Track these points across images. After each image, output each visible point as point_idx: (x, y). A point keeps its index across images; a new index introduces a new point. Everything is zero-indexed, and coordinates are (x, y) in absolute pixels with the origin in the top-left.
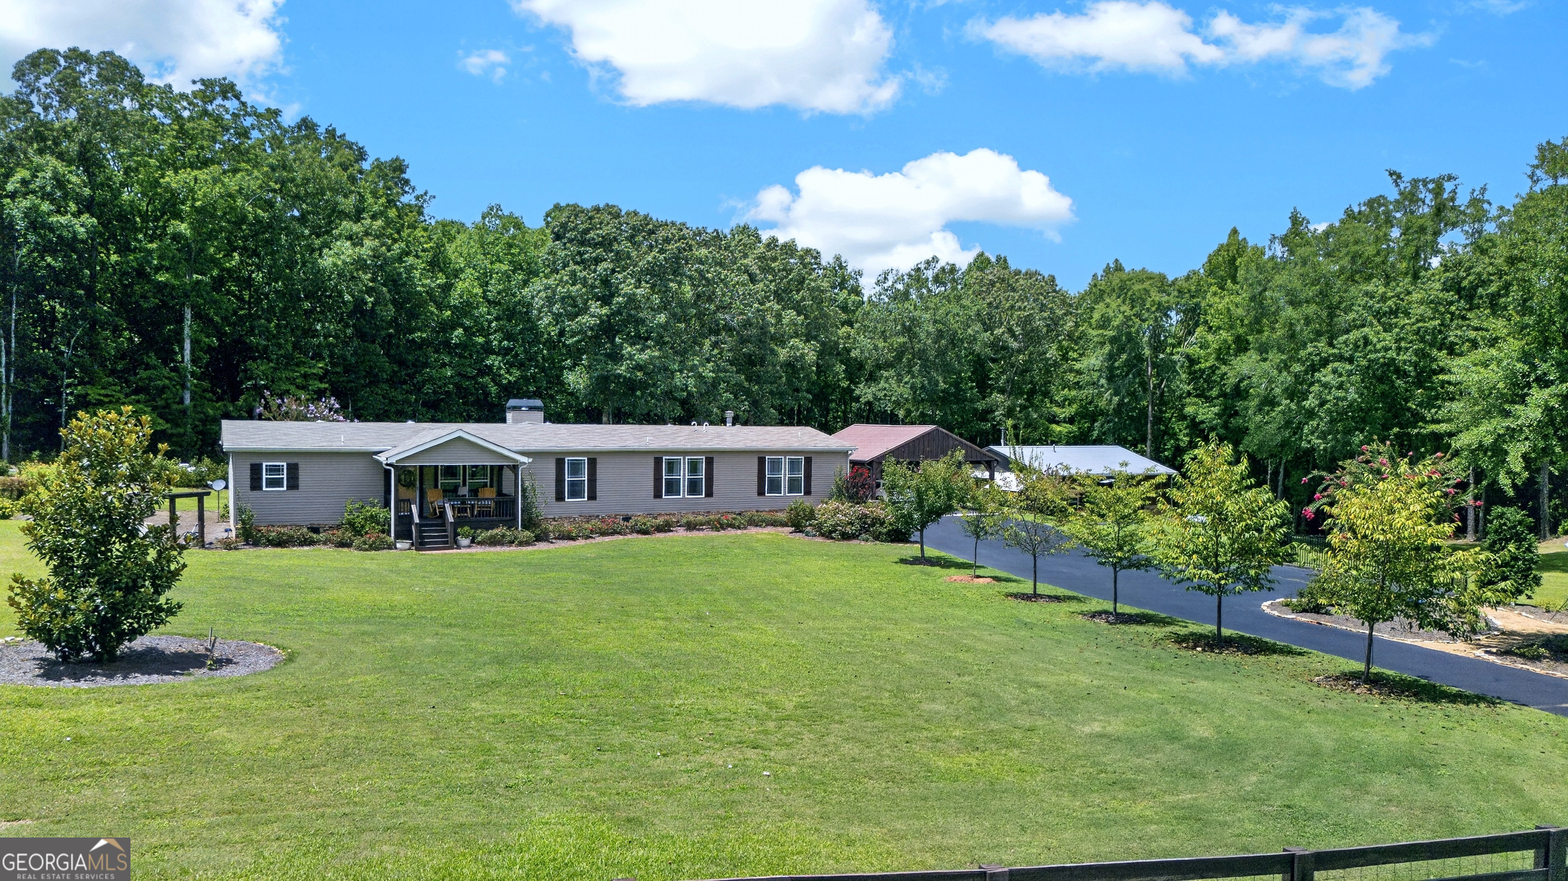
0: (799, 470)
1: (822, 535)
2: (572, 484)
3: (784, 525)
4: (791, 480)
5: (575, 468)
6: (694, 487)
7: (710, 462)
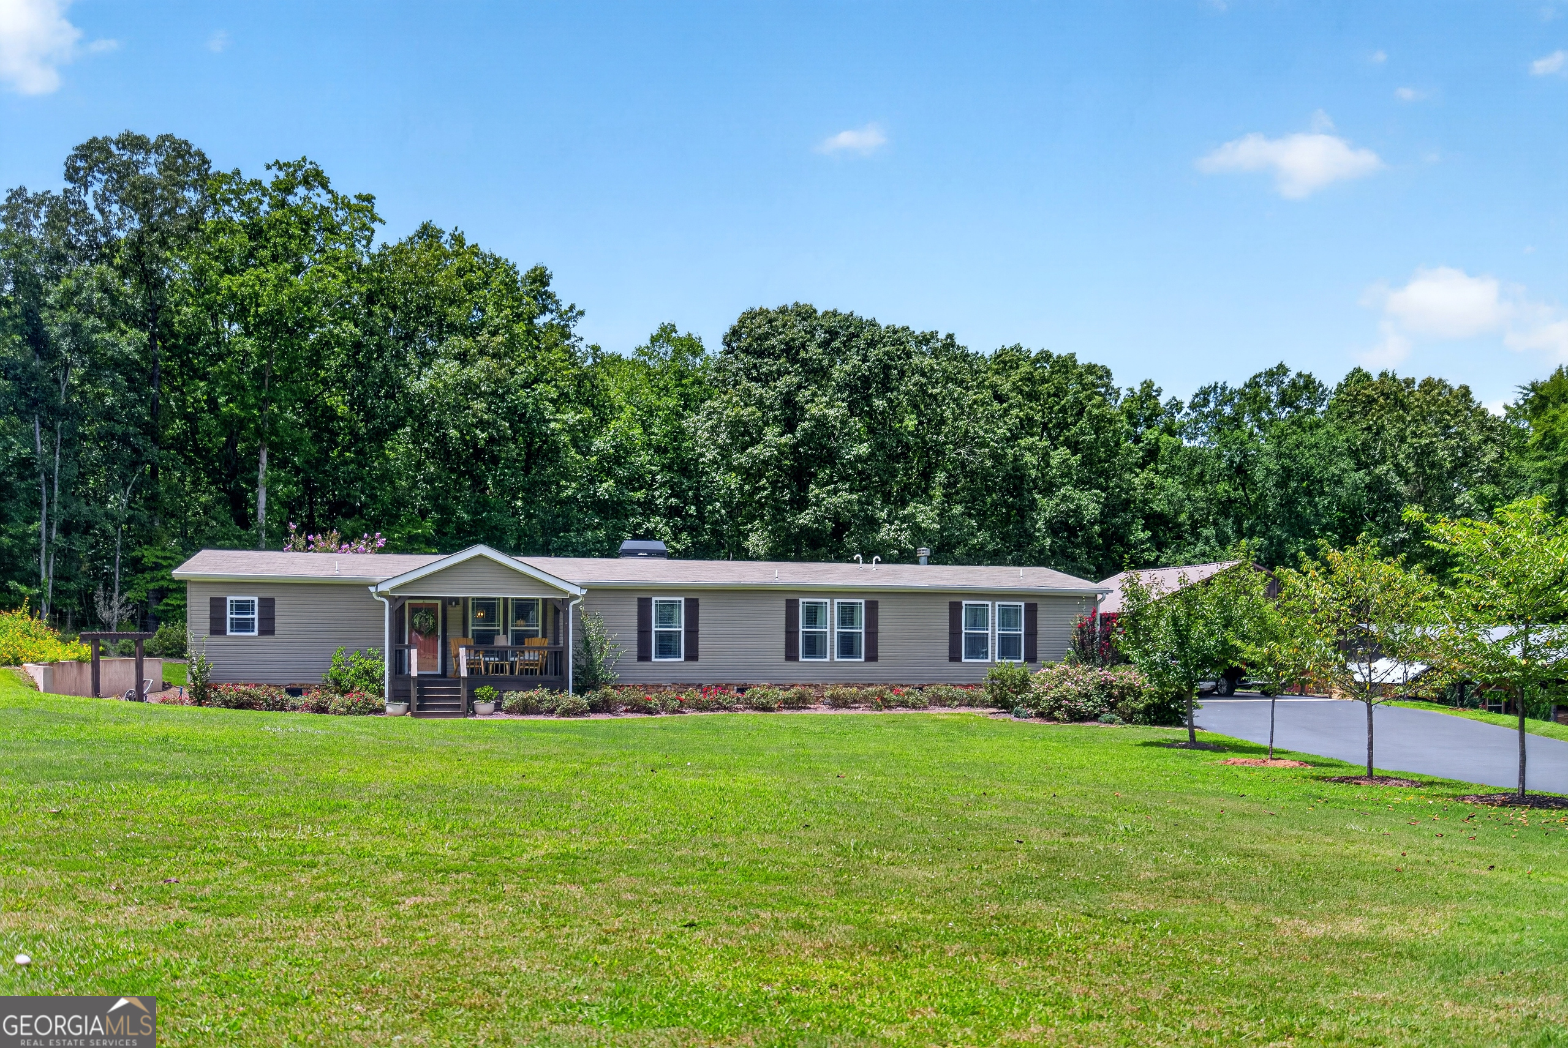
0: (1017, 625)
1: (1040, 715)
2: (661, 637)
3: (984, 704)
4: (1003, 639)
5: (667, 613)
6: (848, 646)
7: (872, 608)
